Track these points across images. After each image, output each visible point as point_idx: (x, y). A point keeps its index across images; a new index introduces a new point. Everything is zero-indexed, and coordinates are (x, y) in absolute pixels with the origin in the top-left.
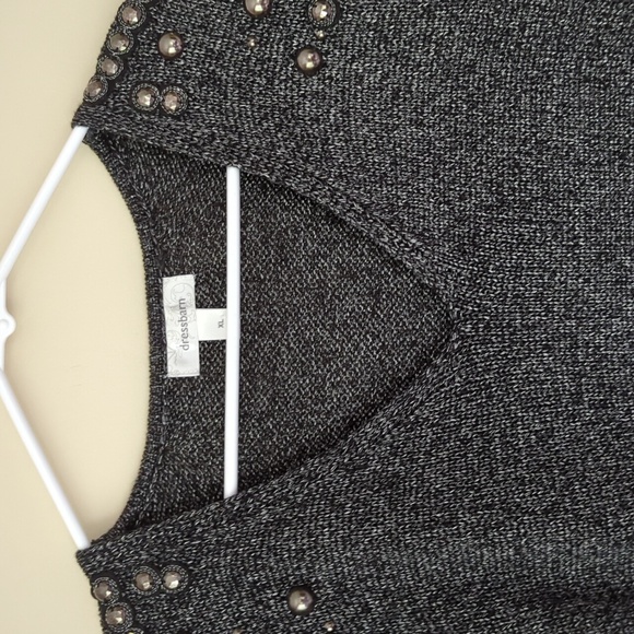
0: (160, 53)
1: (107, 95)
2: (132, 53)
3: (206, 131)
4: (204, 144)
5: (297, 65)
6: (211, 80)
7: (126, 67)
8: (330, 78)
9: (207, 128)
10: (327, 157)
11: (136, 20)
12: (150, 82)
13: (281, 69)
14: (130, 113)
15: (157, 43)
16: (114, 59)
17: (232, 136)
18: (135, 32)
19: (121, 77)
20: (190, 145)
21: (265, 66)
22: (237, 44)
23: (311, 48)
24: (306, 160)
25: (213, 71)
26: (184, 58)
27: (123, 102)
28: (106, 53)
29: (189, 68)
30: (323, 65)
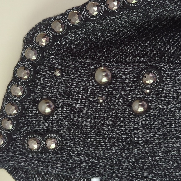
0: (40, 113)
1: (8, 144)
2: (21, 114)
3: (76, 159)
4: (75, 167)
5: (132, 110)
6: (75, 126)
7: (18, 123)
8: (154, 115)
9: (76, 156)
10: (155, 164)
11: (20, 94)
12: (35, 133)
13: (122, 114)
14: (25, 153)
15: (37, 106)
16: (9, 119)
17: (93, 160)
18: (21, 102)
19: (15, 130)
20: (66, 169)
21: (111, 113)
22: (91, 102)
23: (140, 100)
24: (142, 169)
25: (77, 120)
26: (56, 114)
27: (19, 147)
29: (60, 120)
30: (149, 108)
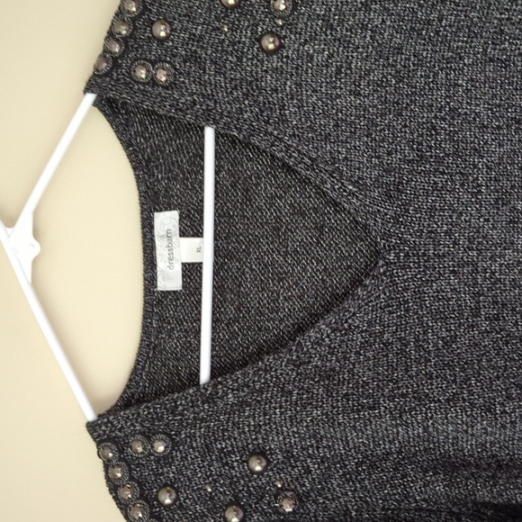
0: (153, 36)
1: (112, 69)
2: (131, 36)
3: (189, 98)
4: (187, 109)
5: (261, 47)
6: (193, 58)
7: (127, 46)
8: (287, 57)
9: (189, 96)
10: (283, 120)
11: (134, 9)
12: (145, 59)
13: (249, 50)
14: (130, 83)
15: (151, 28)
16: (117, 40)
17: (209, 103)
18: (134, 20)
19: (122, 56)
20: (176, 110)
21: (236, 47)
22: (214, 29)
23: (272, 34)
24: (267, 122)
25: (195, 51)
26: (172, 41)
27: (124, 75)
28: (111, 35)
29: (176, 48)
30: (281, 46)
